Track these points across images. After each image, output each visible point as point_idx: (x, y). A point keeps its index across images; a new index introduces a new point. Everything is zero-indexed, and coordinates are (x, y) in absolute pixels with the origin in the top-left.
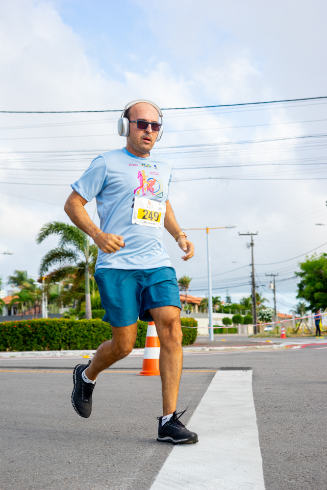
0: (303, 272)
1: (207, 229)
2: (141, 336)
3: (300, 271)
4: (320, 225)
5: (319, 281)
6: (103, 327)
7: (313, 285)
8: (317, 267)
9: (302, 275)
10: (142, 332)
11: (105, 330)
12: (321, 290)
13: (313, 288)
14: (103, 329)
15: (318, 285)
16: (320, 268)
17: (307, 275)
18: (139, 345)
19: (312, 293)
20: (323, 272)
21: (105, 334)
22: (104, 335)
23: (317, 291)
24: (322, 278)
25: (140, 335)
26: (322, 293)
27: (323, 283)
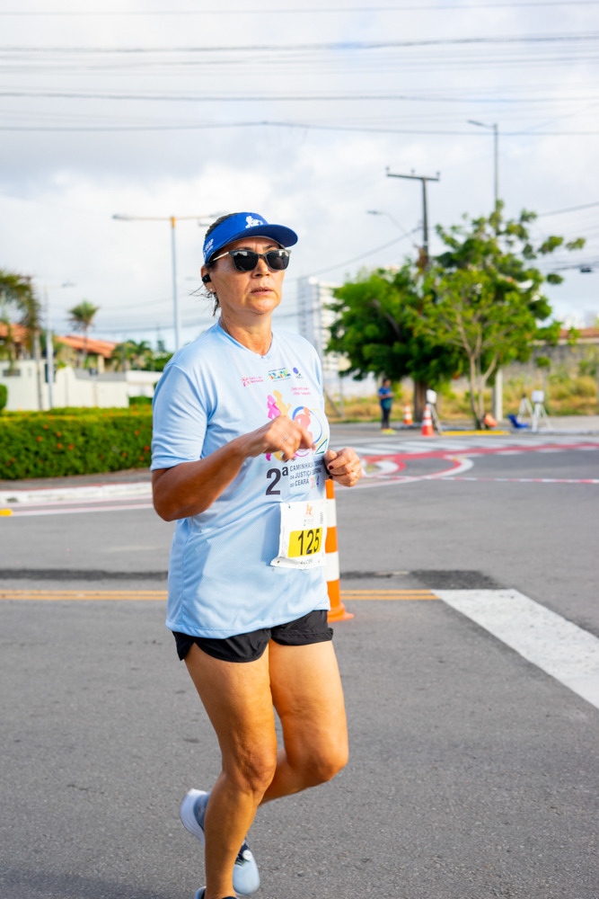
0: (340, 302)
1: (173, 219)
2: (86, 451)
3: (331, 300)
4: (375, 213)
5: (371, 322)
6: (8, 435)
7: (361, 329)
8: (369, 295)
9: (336, 308)
10: (87, 442)
11: (12, 439)
12: (374, 340)
13: (359, 336)
14: (6, 439)
15: (371, 330)
16: (374, 296)
17: (347, 309)
18: (81, 470)
19: (359, 345)
20: (378, 303)
21: (11, 448)
22: (10, 452)
23: (368, 341)
24: (376, 315)
25: (83, 449)
26: (376, 346)
27: (379, 325)
